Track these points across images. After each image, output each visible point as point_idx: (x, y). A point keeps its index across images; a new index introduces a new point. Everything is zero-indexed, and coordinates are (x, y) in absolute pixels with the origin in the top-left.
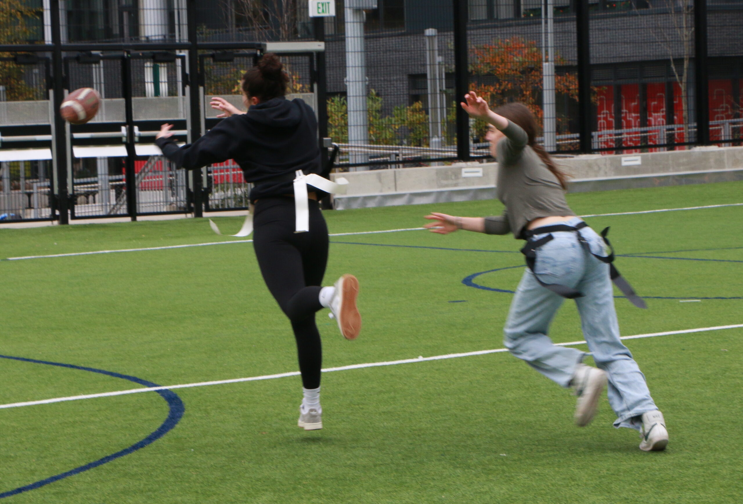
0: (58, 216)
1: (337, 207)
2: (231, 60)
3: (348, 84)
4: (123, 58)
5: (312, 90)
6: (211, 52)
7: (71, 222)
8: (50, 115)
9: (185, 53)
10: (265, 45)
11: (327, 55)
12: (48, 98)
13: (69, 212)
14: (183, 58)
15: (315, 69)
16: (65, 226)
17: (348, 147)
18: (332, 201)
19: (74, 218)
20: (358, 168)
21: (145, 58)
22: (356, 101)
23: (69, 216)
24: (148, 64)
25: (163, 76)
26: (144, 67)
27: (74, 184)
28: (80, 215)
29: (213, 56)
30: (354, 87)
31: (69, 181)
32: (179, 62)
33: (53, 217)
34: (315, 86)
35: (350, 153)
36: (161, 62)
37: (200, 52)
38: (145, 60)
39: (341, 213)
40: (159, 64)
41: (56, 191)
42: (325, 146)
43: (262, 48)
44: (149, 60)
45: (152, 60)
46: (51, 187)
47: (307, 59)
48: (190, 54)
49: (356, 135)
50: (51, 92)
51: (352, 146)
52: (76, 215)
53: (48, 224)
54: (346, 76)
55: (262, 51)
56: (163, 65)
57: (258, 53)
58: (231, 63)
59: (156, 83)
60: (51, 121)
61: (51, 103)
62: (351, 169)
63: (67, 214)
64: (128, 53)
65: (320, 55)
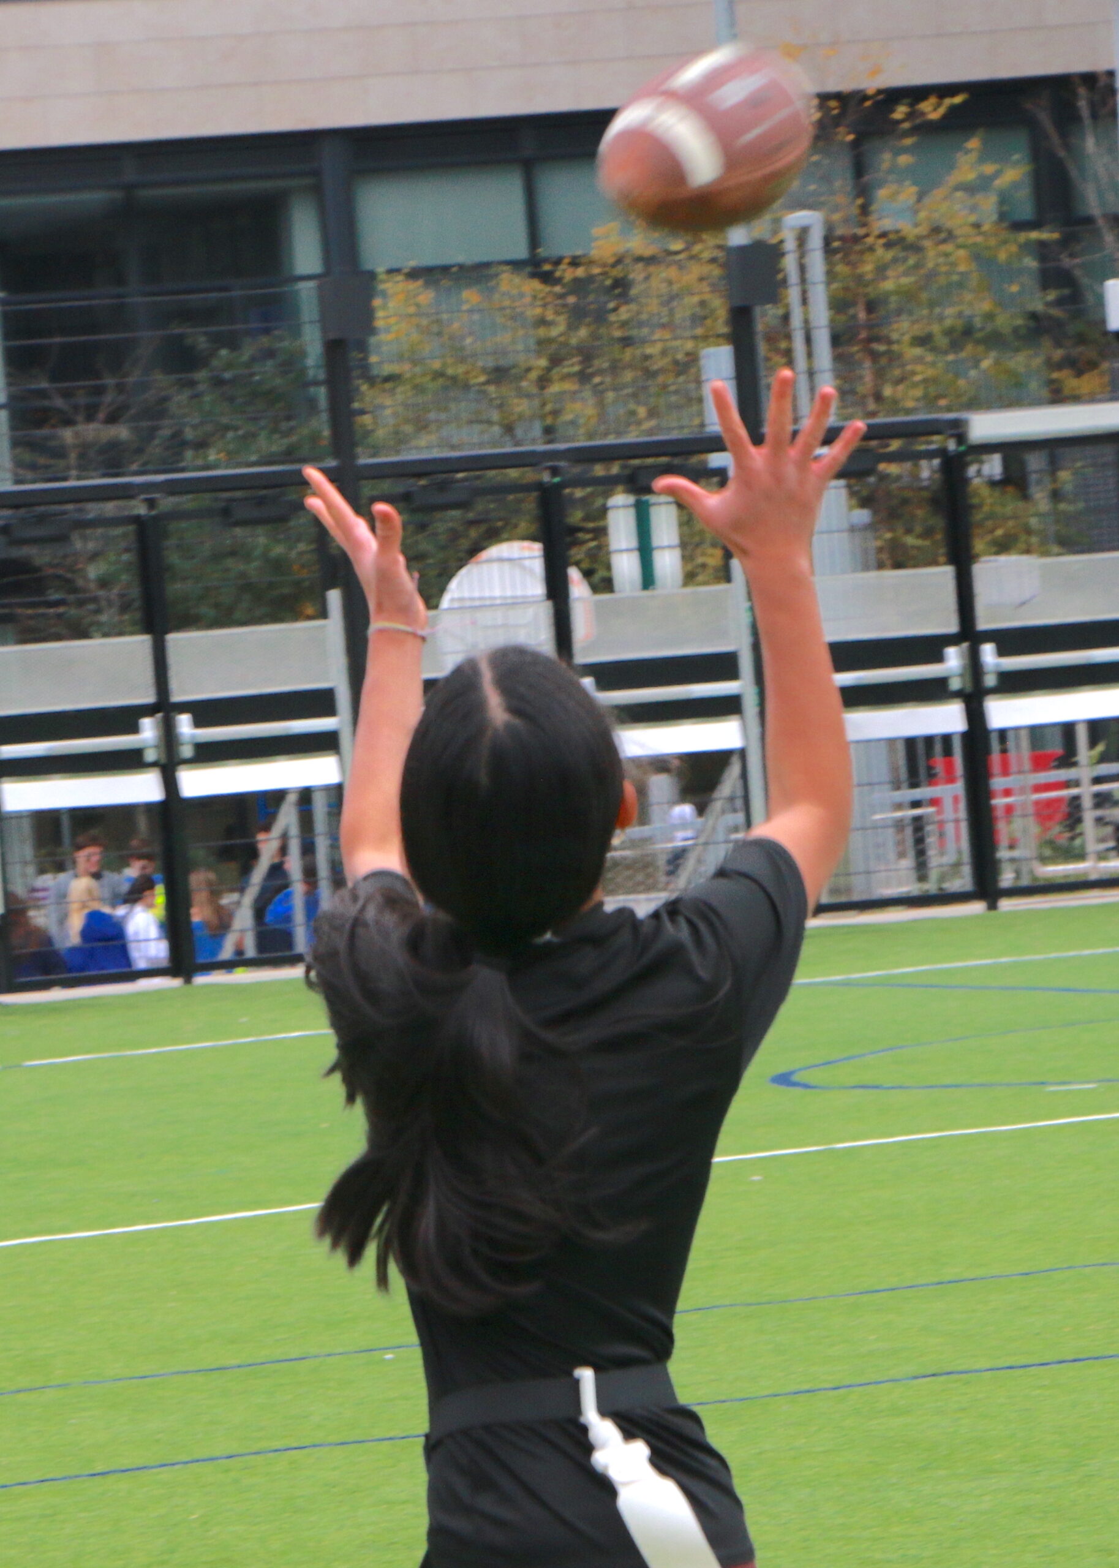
4: (540, 486)
10: (969, 422)
12: (325, 615)
21: (608, 484)
24: (620, 499)
25: (665, 531)
26: (606, 508)
38: (611, 488)
44: (620, 488)
45: (629, 487)
50: (334, 596)
57: (952, 445)
59: (645, 550)
64: (555, 471)
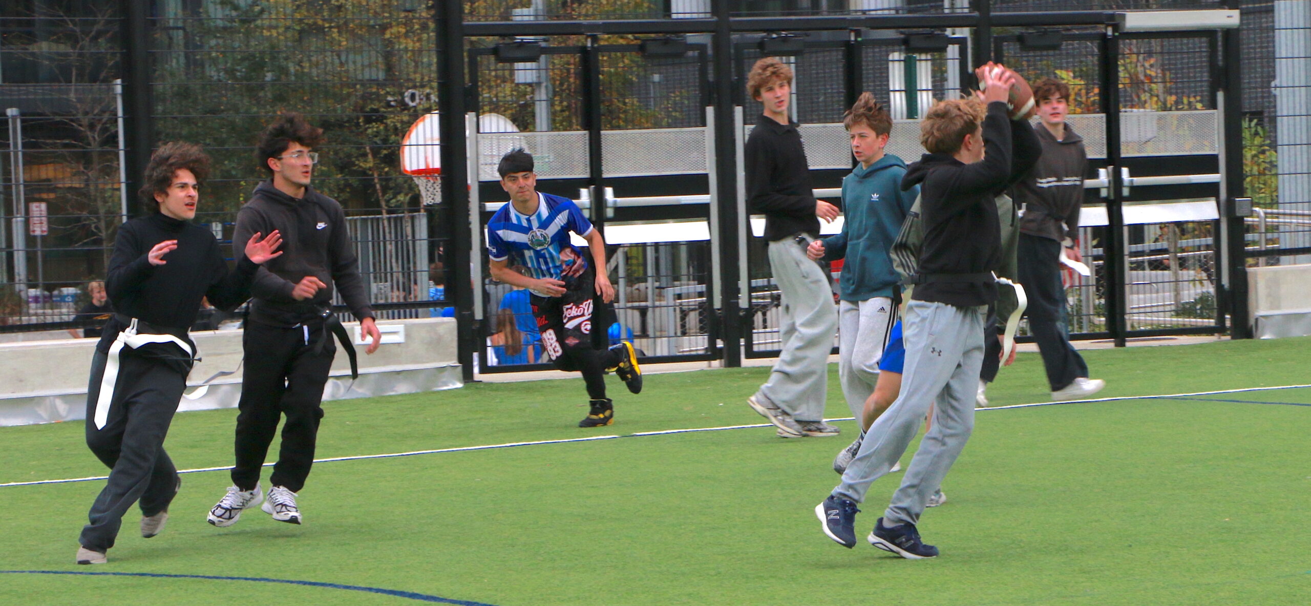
0: (721, 349)
1: (1263, 335)
2: (1055, 47)
3: (1277, 92)
4: (847, 44)
5: (1213, 105)
6: (1017, 30)
7: (745, 362)
8: (707, 155)
9: (964, 32)
10: (1123, 17)
11: (1244, 35)
12: (704, 124)
13: (742, 342)
14: (961, 42)
15: (1220, 63)
16: (735, 369)
17: (1278, 215)
18: (1252, 322)
19: (751, 354)
20: (1301, 257)
21: (891, 44)
22: (1294, 126)
23: (743, 349)
24: (896, 56)
25: (924, 79)
26: (888, 61)
27: (751, 289)
28: (762, 348)
29: (1020, 39)
30: (1291, 98)
31: (743, 284)
32: (953, 51)
33: (711, 354)
34: (1220, 96)
35: (1282, 228)
36: (921, 50)
37: (996, 31)
38: (890, 48)
39: (1271, 344)
40: (917, 56)
41: (717, 303)
42: (1239, 213)
43: (1116, 23)
44: (897, 48)
45: (903, 47)
46: (710, 293)
47: (1202, 43)
48: (976, 36)
49: (1293, 191)
50: (710, 111)
51: (1284, 214)
52: (756, 349)
53: (702, 365)
54: (1274, 77)
55: (1116, 27)
56: (923, 57)
57: (1110, 32)
58: (1057, 52)
59: (911, 91)
60: (708, 167)
61: (709, 131)
62: (1283, 258)
63: (739, 346)
64: (858, 33)
65: (1229, 34)
